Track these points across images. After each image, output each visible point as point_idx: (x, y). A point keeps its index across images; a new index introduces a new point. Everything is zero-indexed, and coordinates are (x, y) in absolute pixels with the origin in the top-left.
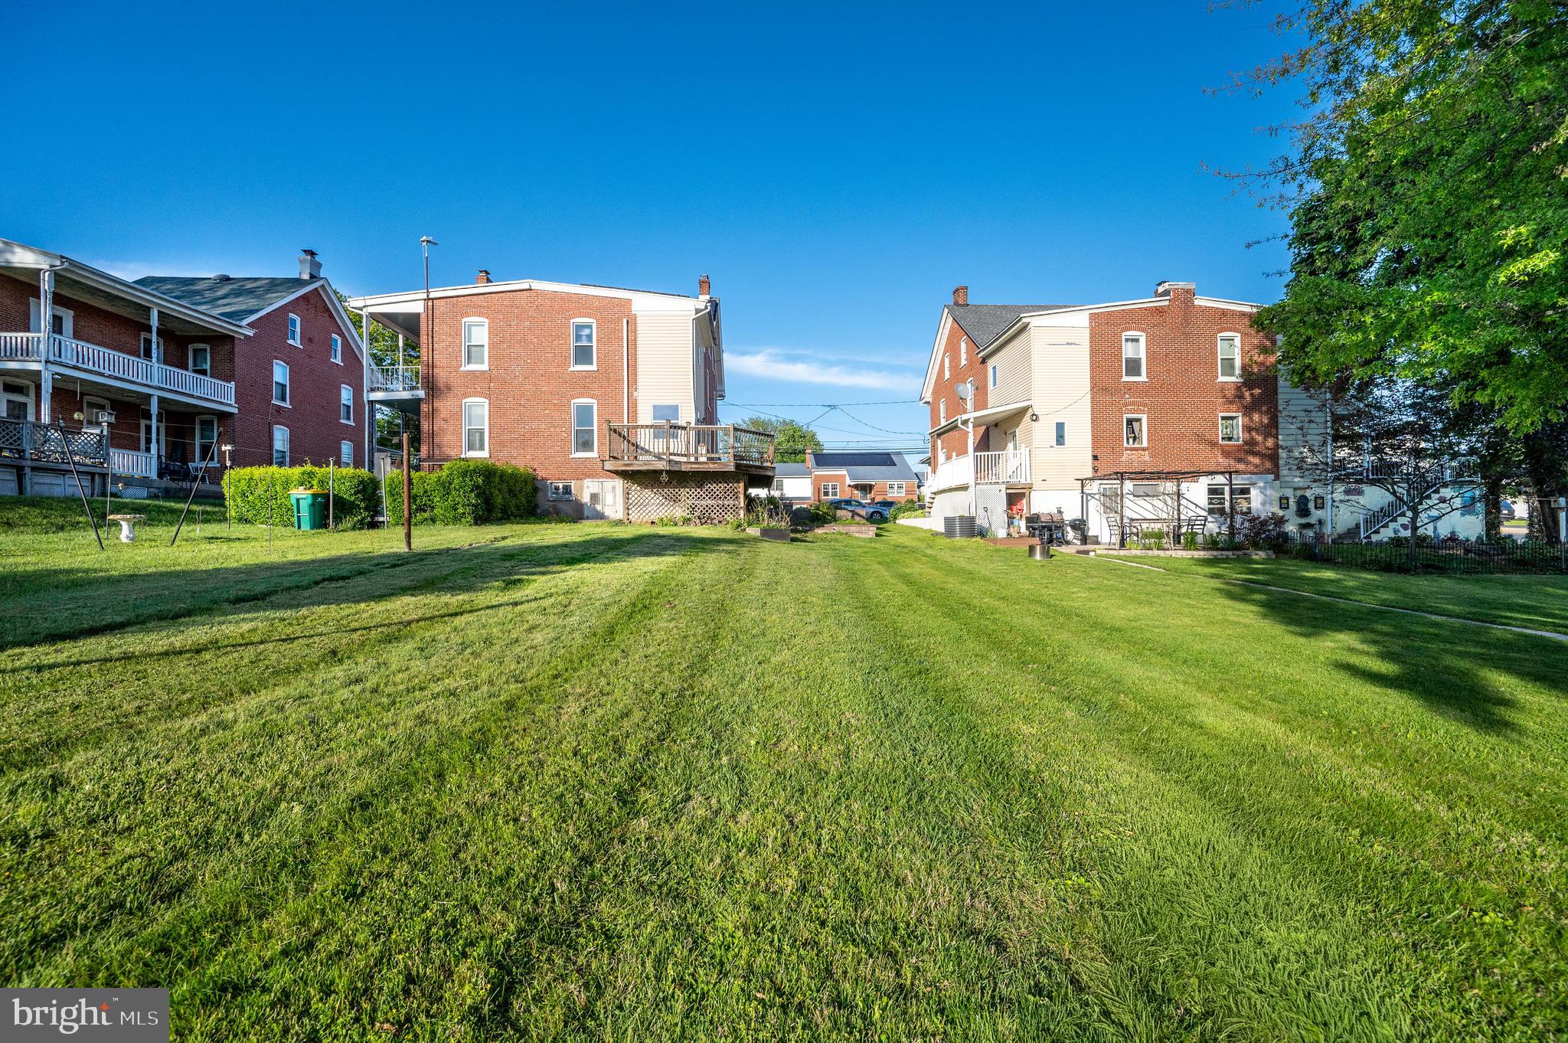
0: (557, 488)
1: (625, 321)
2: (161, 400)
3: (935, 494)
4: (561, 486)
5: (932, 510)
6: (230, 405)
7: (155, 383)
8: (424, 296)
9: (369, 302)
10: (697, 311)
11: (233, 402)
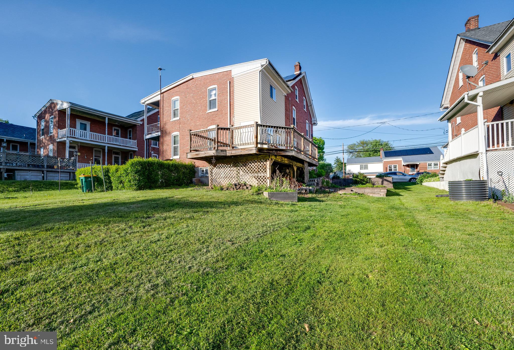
0: (203, 171)
1: (228, 82)
2: (108, 147)
3: (446, 163)
4: (204, 169)
5: (445, 176)
6: (135, 148)
7: (106, 142)
8: (159, 93)
9: (146, 100)
10: (262, 66)
11: (136, 147)
